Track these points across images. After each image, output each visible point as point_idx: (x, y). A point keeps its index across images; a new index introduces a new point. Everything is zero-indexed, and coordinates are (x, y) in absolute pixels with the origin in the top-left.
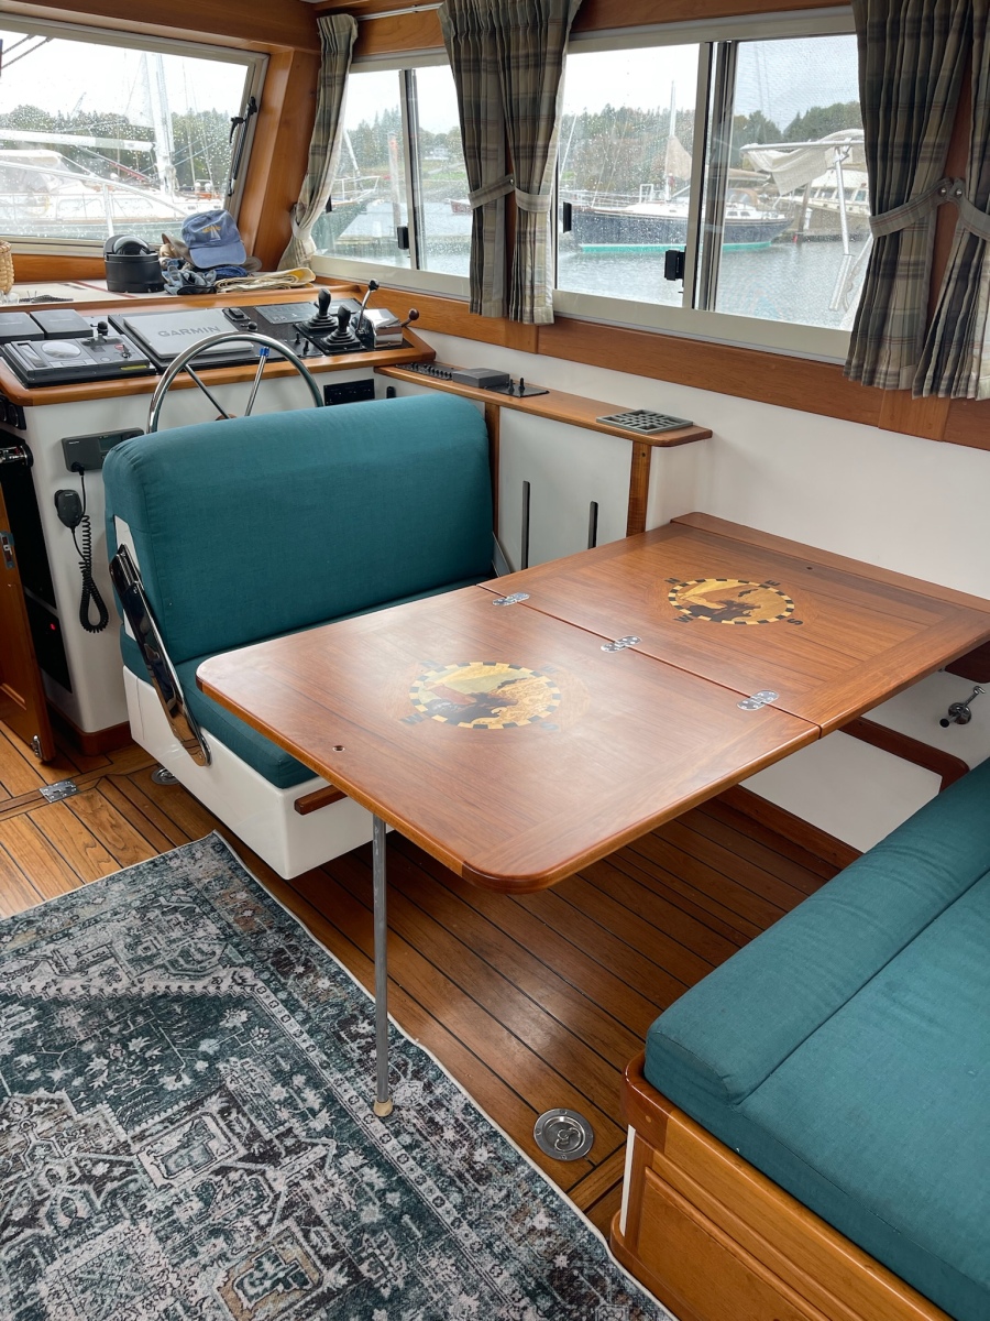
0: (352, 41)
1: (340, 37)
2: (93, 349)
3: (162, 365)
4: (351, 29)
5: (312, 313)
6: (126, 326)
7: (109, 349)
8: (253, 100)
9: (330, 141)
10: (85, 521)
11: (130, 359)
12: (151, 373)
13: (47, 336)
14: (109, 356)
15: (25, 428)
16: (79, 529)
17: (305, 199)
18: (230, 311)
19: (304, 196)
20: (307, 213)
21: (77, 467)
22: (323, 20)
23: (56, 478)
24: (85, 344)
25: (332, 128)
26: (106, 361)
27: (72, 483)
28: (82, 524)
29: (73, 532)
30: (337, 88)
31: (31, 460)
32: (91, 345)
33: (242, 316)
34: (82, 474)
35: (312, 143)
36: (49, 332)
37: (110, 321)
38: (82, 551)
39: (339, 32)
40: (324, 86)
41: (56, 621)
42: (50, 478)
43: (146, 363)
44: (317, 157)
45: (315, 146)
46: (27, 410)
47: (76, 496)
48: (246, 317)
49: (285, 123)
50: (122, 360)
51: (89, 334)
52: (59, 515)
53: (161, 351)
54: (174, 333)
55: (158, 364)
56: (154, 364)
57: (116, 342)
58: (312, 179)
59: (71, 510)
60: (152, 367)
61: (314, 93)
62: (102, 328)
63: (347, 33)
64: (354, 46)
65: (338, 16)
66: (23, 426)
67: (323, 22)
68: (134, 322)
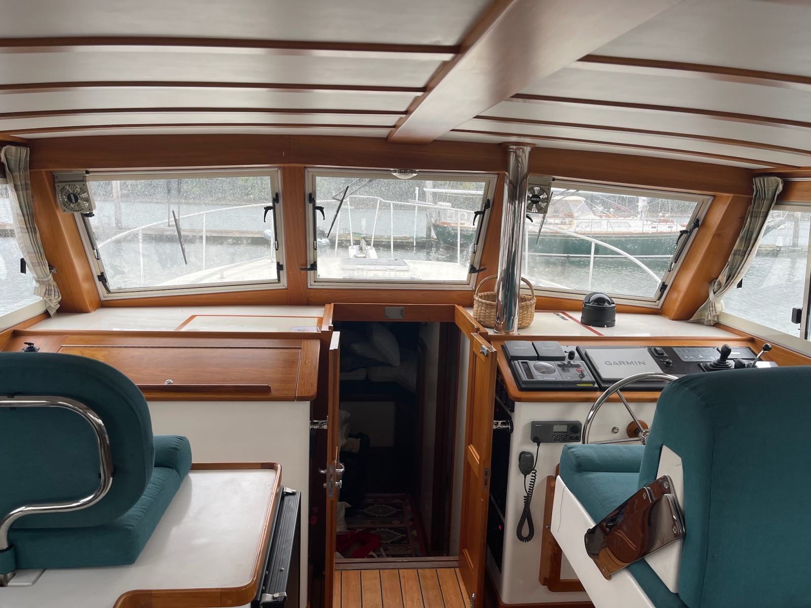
0: (778, 193)
1: (768, 190)
2: (563, 370)
3: (603, 385)
4: (778, 185)
5: (716, 357)
6: (586, 354)
7: (573, 371)
8: (698, 221)
9: (749, 249)
10: (534, 473)
11: (584, 379)
12: (595, 390)
13: (539, 358)
14: (571, 376)
15: (513, 412)
16: (529, 477)
17: (723, 280)
18: (655, 349)
19: (722, 278)
20: (723, 288)
21: (537, 440)
22: (757, 180)
23: (522, 443)
24: (559, 366)
25: (752, 242)
26: (569, 379)
27: (532, 448)
28: (531, 474)
29: (525, 478)
30: (761, 219)
31: (512, 430)
32: (563, 367)
33: (663, 354)
34: (538, 445)
35: (735, 248)
36: (540, 355)
37: (577, 349)
38: (528, 490)
39: (768, 187)
40: (751, 217)
41: (503, 525)
42: (519, 443)
43: (593, 383)
44: (737, 256)
45: (737, 250)
46: (517, 404)
47: (532, 457)
48: (665, 355)
49: (718, 235)
50: (578, 379)
51: (562, 359)
52: (519, 466)
53: (605, 375)
54: (615, 363)
55: (601, 384)
56: (598, 384)
57: (578, 366)
58: (731, 269)
59: (527, 464)
60: (596, 385)
61: (743, 219)
62: (571, 356)
63: (774, 187)
64: (778, 196)
65: (770, 178)
66: (512, 410)
67: (757, 181)
68: (592, 353)
